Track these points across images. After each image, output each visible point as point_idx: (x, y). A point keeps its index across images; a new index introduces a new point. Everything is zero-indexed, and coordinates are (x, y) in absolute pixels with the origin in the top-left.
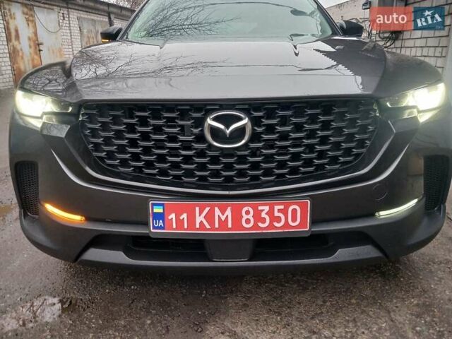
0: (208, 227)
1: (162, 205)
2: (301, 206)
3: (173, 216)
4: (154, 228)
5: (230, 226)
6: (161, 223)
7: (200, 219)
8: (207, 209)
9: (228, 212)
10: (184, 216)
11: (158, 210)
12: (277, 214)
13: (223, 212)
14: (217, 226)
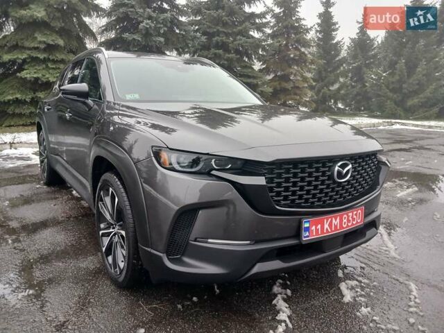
0: (329, 230)
1: (309, 221)
2: (361, 210)
3: (314, 228)
4: (305, 237)
5: (338, 228)
6: (307, 234)
7: (326, 226)
8: (330, 220)
9: (338, 220)
10: (319, 227)
11: (307, 225)
12: (355, 217)
13: (336, 220)
14: (333, 229)
